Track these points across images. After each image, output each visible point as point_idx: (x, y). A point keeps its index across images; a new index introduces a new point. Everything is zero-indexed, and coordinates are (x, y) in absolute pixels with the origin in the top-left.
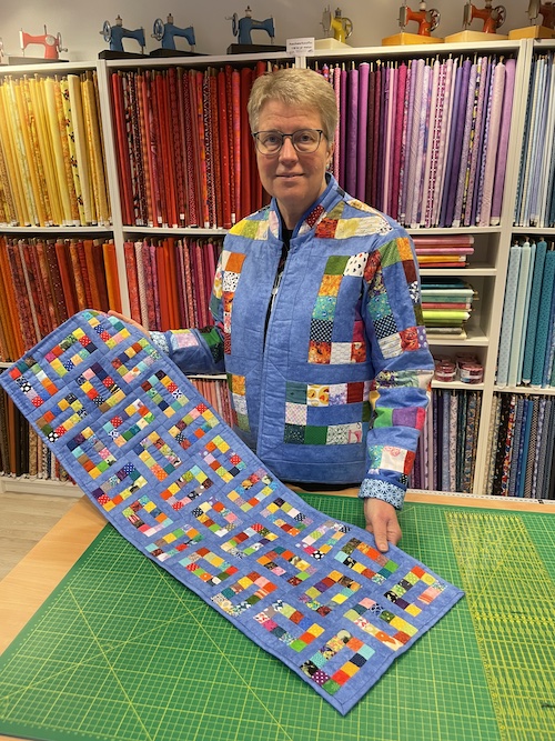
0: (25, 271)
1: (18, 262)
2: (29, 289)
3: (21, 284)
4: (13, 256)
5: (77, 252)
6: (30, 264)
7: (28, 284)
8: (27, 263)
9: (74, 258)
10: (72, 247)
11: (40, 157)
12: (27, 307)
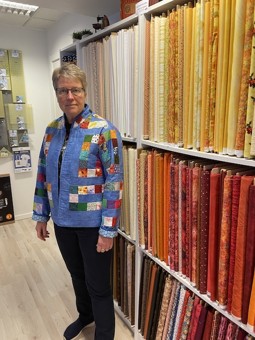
0: (180, 189)
1: (176, 181)
2: (180, 206)
3: (174, 200)
4: (173, 174)
5: (232, 186)
6: (185, 185)
7: (180, 202)
8: (183, 183)
9: (226, 192)
10: (227, 179)
11: (215, 78)
12: (175, 221)
